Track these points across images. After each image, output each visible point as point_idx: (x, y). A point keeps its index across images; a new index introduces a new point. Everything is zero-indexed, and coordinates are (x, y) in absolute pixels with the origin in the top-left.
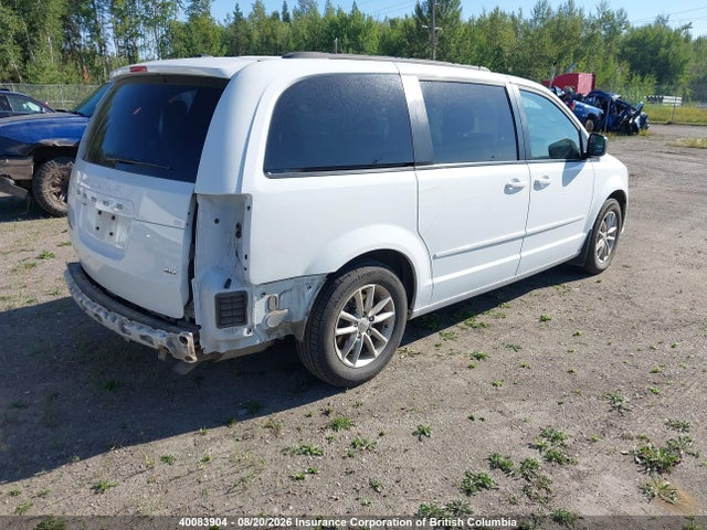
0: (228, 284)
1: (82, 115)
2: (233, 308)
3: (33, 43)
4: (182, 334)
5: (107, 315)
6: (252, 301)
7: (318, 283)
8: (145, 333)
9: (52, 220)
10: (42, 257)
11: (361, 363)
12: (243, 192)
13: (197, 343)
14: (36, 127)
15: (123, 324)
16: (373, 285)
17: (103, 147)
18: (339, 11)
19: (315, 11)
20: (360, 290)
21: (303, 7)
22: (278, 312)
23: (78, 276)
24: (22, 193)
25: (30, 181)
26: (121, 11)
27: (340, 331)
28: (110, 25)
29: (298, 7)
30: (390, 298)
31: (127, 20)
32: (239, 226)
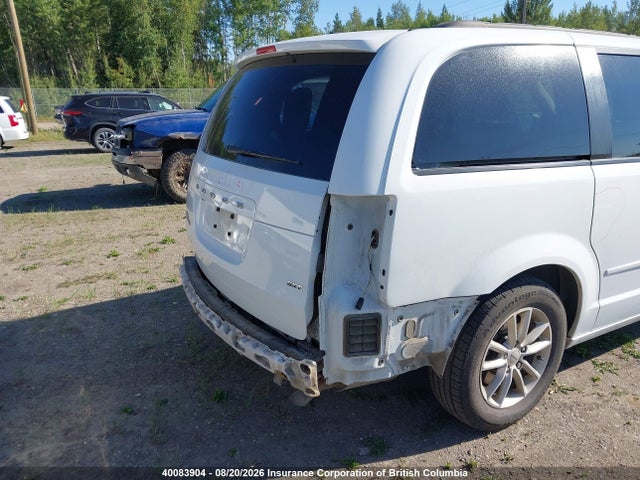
0: (359, 304)
1: (205, 110)
2: (364, 334)
3: (171, 54)
4: (303, 362)
5: (220, 324)
6: (388, 327)
7: (468, 307)
8: (261, 354)
9: (176, 207)
10: (164, 242)
11: (509, 402)
12: (386, 193)
13: (320, 373)
14: (166, 122)
15: (237, 337)
16: (531, 309)
17: (224, 140)
18: (430, 15)
19: (407, 16)
20: (515, 314)
21: (395, 13)
22: (416, 341)
23: (194, 273)
24: (152, 181)
25: (159, 170)
26: (241, 25)
27: (488, 365)
28: (231, 37)
29: (391, 13)
30: (548, 324)
31: (245, 32)
32: (375, 234)
